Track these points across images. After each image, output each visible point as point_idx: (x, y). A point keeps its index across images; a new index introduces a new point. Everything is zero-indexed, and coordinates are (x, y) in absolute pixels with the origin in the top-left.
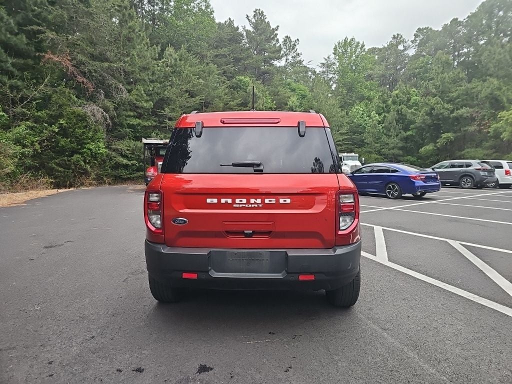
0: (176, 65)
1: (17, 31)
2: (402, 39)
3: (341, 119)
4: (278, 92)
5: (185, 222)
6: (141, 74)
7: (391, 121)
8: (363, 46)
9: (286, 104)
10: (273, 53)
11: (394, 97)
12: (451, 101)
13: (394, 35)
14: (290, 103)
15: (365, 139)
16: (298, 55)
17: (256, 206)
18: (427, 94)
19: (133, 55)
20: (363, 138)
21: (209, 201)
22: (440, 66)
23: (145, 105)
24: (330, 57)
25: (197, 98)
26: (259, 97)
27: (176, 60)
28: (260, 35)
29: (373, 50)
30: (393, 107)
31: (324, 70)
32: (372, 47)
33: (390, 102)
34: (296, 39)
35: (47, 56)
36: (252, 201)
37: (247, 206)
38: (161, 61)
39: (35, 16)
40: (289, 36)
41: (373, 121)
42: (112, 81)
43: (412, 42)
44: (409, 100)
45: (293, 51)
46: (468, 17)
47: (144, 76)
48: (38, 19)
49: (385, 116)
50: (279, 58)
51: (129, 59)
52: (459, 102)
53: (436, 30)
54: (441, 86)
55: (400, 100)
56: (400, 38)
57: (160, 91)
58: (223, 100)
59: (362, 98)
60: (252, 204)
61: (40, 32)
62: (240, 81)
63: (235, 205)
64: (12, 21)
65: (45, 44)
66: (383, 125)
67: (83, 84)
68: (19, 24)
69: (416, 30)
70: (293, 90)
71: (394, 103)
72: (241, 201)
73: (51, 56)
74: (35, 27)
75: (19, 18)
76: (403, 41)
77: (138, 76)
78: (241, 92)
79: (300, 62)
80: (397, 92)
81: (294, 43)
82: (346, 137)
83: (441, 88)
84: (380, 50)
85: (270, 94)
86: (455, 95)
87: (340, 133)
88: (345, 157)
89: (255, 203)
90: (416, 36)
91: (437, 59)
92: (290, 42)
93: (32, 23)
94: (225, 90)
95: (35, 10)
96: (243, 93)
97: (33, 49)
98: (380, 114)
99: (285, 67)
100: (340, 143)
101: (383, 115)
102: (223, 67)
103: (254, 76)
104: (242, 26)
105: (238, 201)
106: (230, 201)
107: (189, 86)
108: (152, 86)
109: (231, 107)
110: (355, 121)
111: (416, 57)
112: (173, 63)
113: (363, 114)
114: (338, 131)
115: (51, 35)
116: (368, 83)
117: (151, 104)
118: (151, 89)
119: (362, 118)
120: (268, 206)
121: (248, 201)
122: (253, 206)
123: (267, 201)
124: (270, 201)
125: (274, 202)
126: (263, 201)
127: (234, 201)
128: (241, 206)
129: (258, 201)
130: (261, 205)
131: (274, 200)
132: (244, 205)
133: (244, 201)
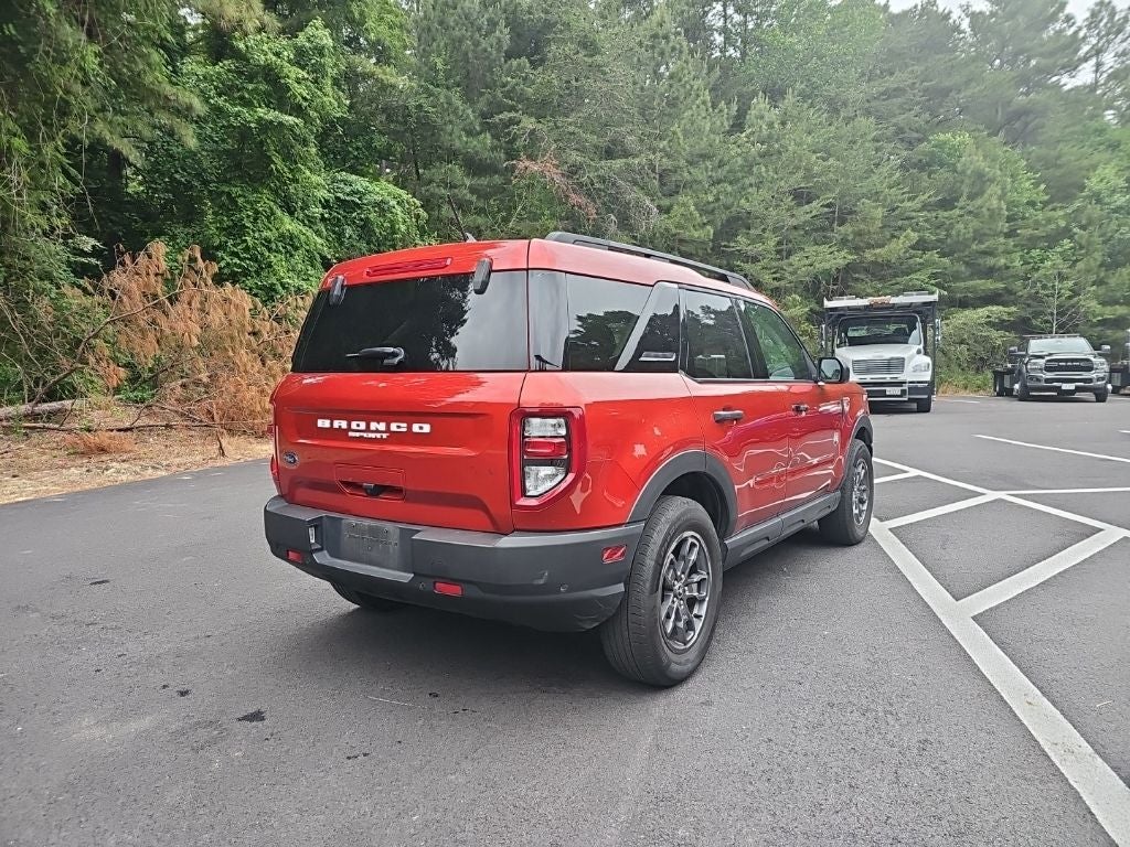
0: (770, 136)
1: (478, 128)
4: (1059, 157)
6: (692, 171)
9: (1082, 188)
14: (1093, 183)
17: (378, 436)
19: (674, 133)
21: (320, 423)
23: (696, 234)
25: (814, 203)
26: (992, 181)
27: (771, 125)
28: (1012, 16)
35: (521, 165)
36: (374, 426)
37: (365, 435)
38: (744, 135)
39: (507, 95)
42: (632, 195)
45: (1120, 36)
47: (698, 173)
48: (512, 99)
50: (1072, 68)
51: (665, 142)
57: (731, 200)
58: (885, 200)
60: (373, 432)
61: (512, 122)
62: (941, 145)
63: (351, 434)
64: (470, 111)
65: (519, 143)
67: (580, 207)
68: (484, 115)
72: (359, 425)
73: (527, 163)
74: (506, 115)
75: (482, 105)
77: (686, 174)
78: (943, 175)
85: (1030, 168)
89: (377, 431)
92: (1113, 13)
93: (501, 108)
94: (891, 175)
95: (507, 82)
96: (946, 175)
97: (503, 156)
99: (1094, 87)
102: (894, 121)
103: (982, 127)
104: (961, 6)
105: (354, 425)
106: (344, 424)
107: (796, 180)
108: (715, 192)
109: (907, 214)
112: (765, 132)
115: (529, 123)
117: (709, 231)
118: (711, 199)
120: (395, 438)
121: (368, 426)
122: (373, 435)
123: (394, 427)
124: (399, 427)
125: (405, 430)
126: (388, 426)
127: (349, 425)
128: (358, 434)
129: (382, 426)
130: (385, 436)
131: (405, 425)
132: (362, 434)
133: (363, 425)
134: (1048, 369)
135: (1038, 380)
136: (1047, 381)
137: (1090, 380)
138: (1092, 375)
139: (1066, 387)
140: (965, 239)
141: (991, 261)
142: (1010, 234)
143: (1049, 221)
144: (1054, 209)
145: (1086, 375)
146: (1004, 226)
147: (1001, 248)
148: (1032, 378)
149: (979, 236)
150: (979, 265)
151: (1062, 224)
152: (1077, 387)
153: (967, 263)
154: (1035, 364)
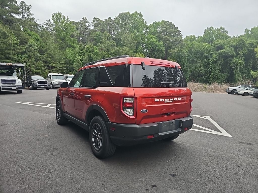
2: (87, 20)
3: (61, 56)
5: (147, 111)
7: (86, 60)
8: (68, 19)
10: (15, 9)
11: (87, 48)
12: (111, 54)
13: (83, 18)
14: (30, 42)
15: (74, 68)
16: (31, 14)
17: (172, 101)
18: (102, 49)
20: (73, 67)
21: (156, 100)
22: (106, 37)
24: (50, 20)
29: (73, 23)
30: (86, 53)
31: (47, 27)
32: (73, 21)
33: (85, 50)
34: (30, 5)
36: (171, 99)
37: (169, 102)
40: (24, 2)
41: (77, 59)
43: (92, 23)
44: (93, 51)
45: (28, 11)
46: (115, 19)
49: (83, 57)
52: (114, 55)
53: (102, 20)
54: (107, 47)
55: (89, 50)
56: (86, 20)
59: (70, 46)
63: (165, 102)
66: (82, 61)
69: (94, 18)
70: (30, 35)
71: (87, 51)
72: (167, 100)
76: (88, 22)
79: (33, 19)
80: (88, 46)
81: (28, 7)
82: (64, 66)
83: (107, 48)
84: (76, 23)
86: (113, 51)
87: (61, 63)
88: (68, 77)
89: (171, 100)
90: (94, 21)
91: (105, 34)
92: (25, 5)
98: (80, 56)
100: (61, 68)
101: (82, 56)
105: (166, 100)
106: (163, 100)
110: (68, 57)
111: (94, 31)
113: (71, 55)
114: (59, 62)
116: (72, 39)
119: (72, 56)
120: (175, 102)
121: (169, 100)
122: (171, 102)
123: (175, 99)
124: (176, 99)
125: (177, 100)
126: (174, 99)
127: (165, 100)
128: (167, 102)
129: (172, 99)
130: (173, 101)
131: (177, 99)
132: (168, 102)
133: (168, 100)
134: (38, 83)
135: (36, 85)
136: (38, 85)
137: (46, 85)
138: (47, 84)
139: (42, 87)
140: (3, 49)
141: (10, 56)
142: (14, 50)
143: (21, 48)
144: (22, 46)
145: (46, 84)
146: (12, 48)
147: (11, 53)
148: (35, 85)
149: (6, 49)
150: (7, 56)
151: (24, 50)
152: (44, 87)
153: (4, 56)
154: (35, 82)
